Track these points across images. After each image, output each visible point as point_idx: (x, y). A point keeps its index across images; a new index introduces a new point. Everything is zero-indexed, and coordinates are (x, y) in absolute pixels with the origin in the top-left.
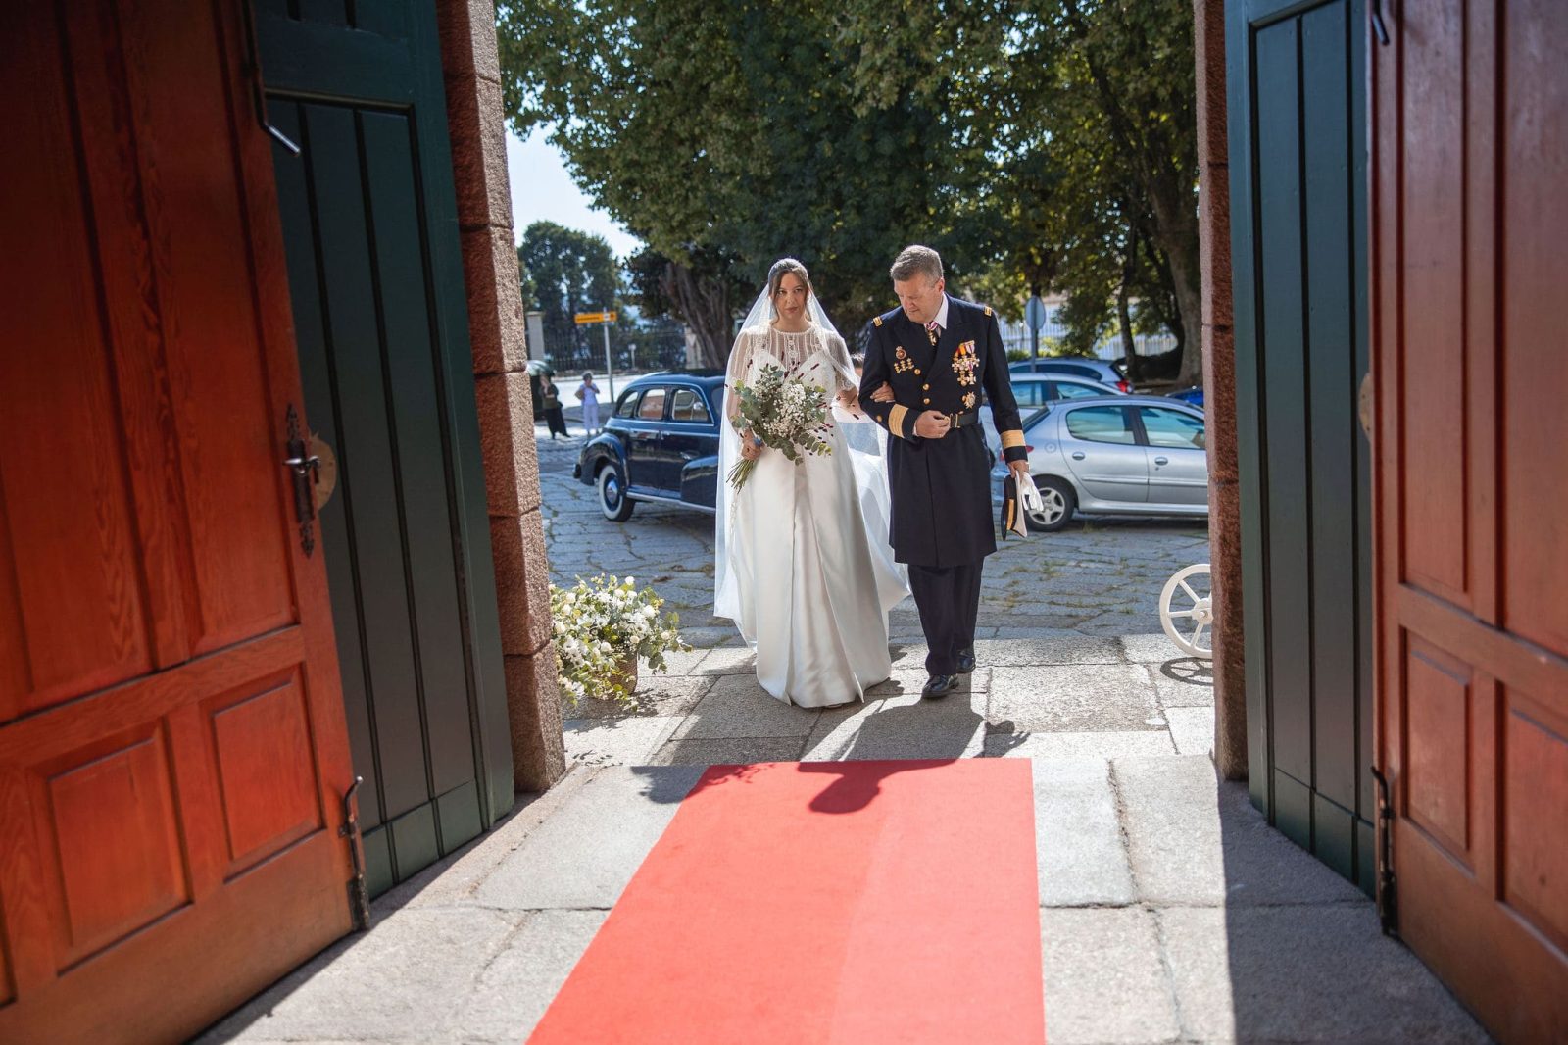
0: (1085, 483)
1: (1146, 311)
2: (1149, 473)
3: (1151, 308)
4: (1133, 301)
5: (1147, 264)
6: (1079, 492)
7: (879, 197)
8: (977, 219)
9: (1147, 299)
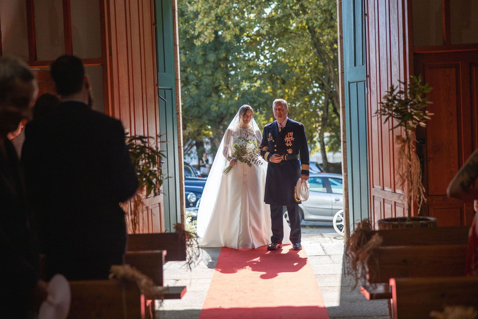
0: (307, 208)
1: (333, 140)
2: (332, 204)
3: (335, 139)
4: (327, 134)
5: (333, 116)
6: (305, 212)
7: (207, 81)
8: (253, 93)
9: (333, 134)
